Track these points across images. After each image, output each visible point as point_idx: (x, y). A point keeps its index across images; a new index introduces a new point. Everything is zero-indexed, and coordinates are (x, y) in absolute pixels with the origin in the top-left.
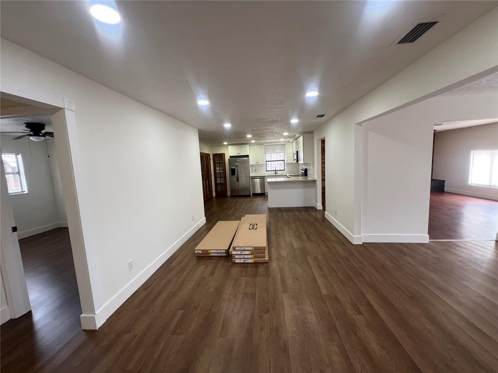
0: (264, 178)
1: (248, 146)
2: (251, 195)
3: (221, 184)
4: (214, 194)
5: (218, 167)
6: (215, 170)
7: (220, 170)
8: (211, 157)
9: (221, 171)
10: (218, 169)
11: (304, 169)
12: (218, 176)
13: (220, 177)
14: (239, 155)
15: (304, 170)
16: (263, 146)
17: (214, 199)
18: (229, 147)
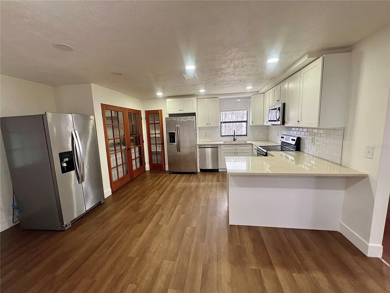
0: (218, 147)
1: (194, 99)
2: (199, 171)
3: (157, 153)
4: (147, 167)
5: (152, 130)
6: (149, 134)
7: (155, 134)
8: (143, 116)
9: (157, 136)
10: (152, 132)
11: (296, 139)
12: (153, 141)
13: (156, 144)
14: (182, 112)
15: (294, 140)
16: (217, 99)
17: (148, 174)
18: (168, 100)
